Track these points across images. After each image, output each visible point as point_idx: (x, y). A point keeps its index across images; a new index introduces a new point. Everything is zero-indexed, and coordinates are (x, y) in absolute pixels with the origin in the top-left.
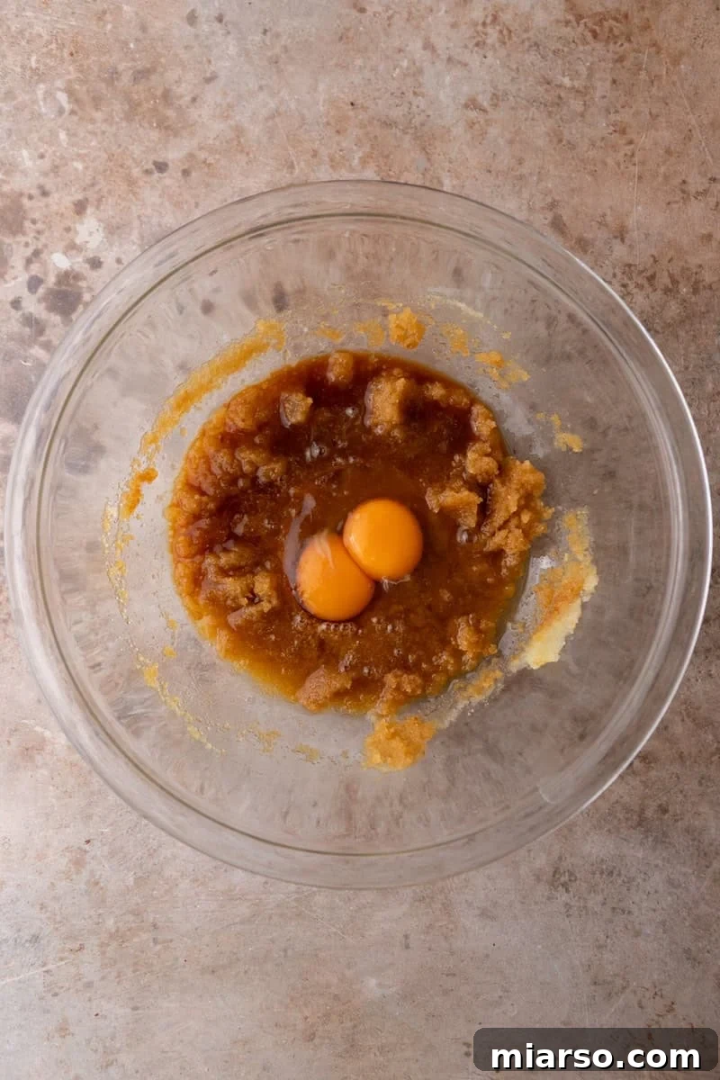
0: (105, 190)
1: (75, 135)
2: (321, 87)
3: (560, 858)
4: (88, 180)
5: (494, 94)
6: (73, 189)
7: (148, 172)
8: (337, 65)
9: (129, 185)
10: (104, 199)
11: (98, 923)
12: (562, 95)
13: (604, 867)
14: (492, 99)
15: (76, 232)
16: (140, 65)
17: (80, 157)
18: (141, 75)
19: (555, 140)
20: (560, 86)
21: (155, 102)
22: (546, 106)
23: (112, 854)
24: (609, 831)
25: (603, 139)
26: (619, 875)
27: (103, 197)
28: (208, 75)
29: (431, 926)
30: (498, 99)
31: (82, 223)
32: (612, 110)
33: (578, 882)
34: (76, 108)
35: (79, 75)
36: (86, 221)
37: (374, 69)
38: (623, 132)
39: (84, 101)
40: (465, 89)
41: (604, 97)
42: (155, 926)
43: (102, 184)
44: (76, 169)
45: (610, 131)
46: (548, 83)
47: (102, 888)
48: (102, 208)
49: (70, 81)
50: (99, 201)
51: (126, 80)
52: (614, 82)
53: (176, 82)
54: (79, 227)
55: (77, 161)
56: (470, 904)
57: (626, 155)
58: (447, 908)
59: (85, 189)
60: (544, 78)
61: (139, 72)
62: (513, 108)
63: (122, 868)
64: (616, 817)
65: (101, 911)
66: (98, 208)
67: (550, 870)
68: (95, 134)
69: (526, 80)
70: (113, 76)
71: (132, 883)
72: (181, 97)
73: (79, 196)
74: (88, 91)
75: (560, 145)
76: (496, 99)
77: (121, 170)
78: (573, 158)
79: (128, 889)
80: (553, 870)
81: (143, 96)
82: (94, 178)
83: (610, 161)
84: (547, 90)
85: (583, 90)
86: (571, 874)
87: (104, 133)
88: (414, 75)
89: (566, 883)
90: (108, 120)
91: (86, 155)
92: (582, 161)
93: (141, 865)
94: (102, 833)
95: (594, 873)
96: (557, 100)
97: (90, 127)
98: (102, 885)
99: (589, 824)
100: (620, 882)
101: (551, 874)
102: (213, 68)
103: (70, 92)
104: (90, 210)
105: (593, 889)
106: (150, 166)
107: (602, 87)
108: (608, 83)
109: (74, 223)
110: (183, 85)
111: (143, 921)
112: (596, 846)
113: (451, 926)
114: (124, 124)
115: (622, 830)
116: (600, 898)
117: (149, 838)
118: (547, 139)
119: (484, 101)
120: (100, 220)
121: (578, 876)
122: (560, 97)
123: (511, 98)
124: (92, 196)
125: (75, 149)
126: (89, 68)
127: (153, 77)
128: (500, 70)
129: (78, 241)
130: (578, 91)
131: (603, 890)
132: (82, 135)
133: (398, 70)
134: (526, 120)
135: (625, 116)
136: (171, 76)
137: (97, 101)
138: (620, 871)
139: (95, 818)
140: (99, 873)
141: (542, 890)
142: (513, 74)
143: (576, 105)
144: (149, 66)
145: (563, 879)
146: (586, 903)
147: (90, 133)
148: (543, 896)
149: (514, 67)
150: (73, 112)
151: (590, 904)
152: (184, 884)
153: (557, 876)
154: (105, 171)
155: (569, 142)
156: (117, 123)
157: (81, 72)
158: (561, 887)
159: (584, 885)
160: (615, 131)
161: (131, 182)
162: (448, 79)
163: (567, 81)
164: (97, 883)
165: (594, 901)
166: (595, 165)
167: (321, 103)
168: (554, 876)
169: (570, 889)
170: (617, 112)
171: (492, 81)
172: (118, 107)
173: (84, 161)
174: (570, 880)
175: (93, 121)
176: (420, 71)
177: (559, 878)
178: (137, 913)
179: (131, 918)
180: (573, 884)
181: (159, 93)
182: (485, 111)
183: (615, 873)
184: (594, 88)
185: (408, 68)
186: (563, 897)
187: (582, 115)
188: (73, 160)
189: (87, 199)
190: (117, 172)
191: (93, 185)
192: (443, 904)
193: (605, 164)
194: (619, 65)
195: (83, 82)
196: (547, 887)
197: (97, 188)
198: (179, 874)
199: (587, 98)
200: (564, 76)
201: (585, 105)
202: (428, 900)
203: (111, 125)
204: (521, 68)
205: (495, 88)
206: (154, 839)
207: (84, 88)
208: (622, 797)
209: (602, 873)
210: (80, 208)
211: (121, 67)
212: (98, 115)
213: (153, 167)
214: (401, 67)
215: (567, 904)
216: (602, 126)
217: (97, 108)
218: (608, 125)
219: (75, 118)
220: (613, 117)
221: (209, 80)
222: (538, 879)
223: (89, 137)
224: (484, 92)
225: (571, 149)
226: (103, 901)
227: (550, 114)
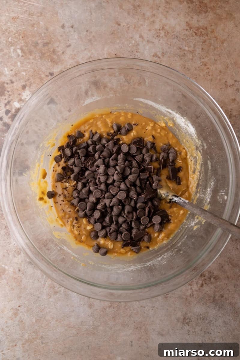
0: (32, 81)
1: (23, 63)
2: (106, 49)
3: (186, 313)
4: (27, 78)
5: (163, 52)
6: (22, 81)
7: (47, 76)
8: (111, 42)
9: (41, 80)
10: (32, 85)
11: (22, 336)
12: (185, 53)
13: (201, 317)
14: (162, 54)
15: (22, 95)
16: (45, 41)
17: (25, 71)
18: (46, 44)
19: (183, 67)
20: (184, 50)
21: (50, 53)
22: (180, 56)
23: (28, 311)
24: (203, 304)
25: (199, 67)
26: (207, 320)
27: (32, 84)
28: (68, 45)
29: (140, 338)
30: (164, 54)
31: (24, 93)
32: (202, 58)
33: (192, 322)
34: (24, 55)
35: (25, 44)
36: (26, 91)
37: (123, 44)
38: (205, 65)
39: (26, 53)
40: (153, 50)
41: (199, 54)
42: (42, 337)
43: (32, 80)
44: (23, 75)
45: (201, 65)
46: (181, 49)
47: (24, 323)
48: (31, 87)
49: (22, 46)
50: (30, 85)
51: (41, 45)
52: (202, 49)
53: (57, 47)
54: (23, 94)
55: (23, 72)
56: (154, 330)
57: (206, 73)
58: (146, 331)
59: (25, 81)
60: (179, 47)
61: (45, 43)
62: (169, 57)
63: (31, 316)
64: (205, 299)
65: (23, 332)
66: (30, 87)
67: (182, 318)
68: (30, 63)
69: (173, 48)
70: (36, 45)
71: (34, 321)
72: (58, 52)
73: (24, 84)
74: (28, 49)
75: (185, 69)
76: (163, 54)
77: (38, 75)
78: (189, 73)
79: (33, 324)
80: (183, 318)
81: (46, 51)
82: (29, 78)
83: (201, 75)
84: (180, 51)
85: (192, 52)
86: (190, 319)
87: (32, 63)
88: (136, 46)
89: (188, 322)
90: (34, 59)
91: (26, 70)
92: (192, 74)
93: (38, 315)
94: (25, 303)
95: (198, 319)
96: (183, 55)
97: (28, 61)
98: (24, 322)
99: (196, 301)
100: (207, 322)
101: (183, 319)
102: (69, 43)
103: (22, 50)
104: (27, 88)
105: (197, 324)
106: (48, 74)
107: (198, 51)
108: (201, 49)
109: (22, 92)
110: (60, 48)
111: (38, 336)
112: (198, 309)
113: (147, 338)
114: (39, 60)
115: (207, 304)
116: (200, 328)
117: (41, 305)
118: (180, 67)
119: (159, 54)
120: (30, 92)
121: (192, 320)
122: (184, 54)
123: (169, 54)
124: (28, 83)
125: (23, 68)
126: (28, 42)
127: (50, 45)
128: (165, 45)
129: (23, 98)
130: (190, 52)
131: (201, 325)
132: (25, 63)
133: (131, 44)
134: (173, 61)
135: (206, 60)
136: (56, 44)
137: (31, 53)
138: (207, 318)
139: (22, 298)
140: (23, 318)
141: (179, 325)
142: (169, 46)
143: (190, 56)
144: (48, 41)
145: (187, 321)
146: (195, 330)
147: (28, 63)
148: (180, 327)
149: (169, 43)
150: (22, 56)
151: (197, 330)
152: (53, 322)
153: (185, 320)
154: (33, 75)
155: (188, 68)
156: (37, 60)
157: (25, 43)
158: (186, 324)
159: (194, 323)
160: (203, 65)
161: (41, 79)
162: (147, 48)
163: (187, 48)
164: (22, 321)
165: (198, 329)
166: (196, 76)
167: (105, 54)
168: (184, 320)
169: (189, 325)
170: (203, 59)
171: (162, 48)
172: (38, 55)
173: (26, 72)
174: (189, 322)
175: (29, 59)
176: (138, 45)
177: (185, 321)
178: (36, 332)
179: (34, 334)
180: (191, 323)
181: (51, 50)
182: (159, 58)
183: (205, 319)
184: (196, 51)
185: (134, 44)
186: (187, 328)
187: (192, 59)
188: (22, 71)
189: (26, 85)
190: (37, 76)
191: (28, 80)
192: (144, 330)
193: (200, 75)
194: (204, 44)
195: (27, 46)
196: (181, 324)
197: (30, 81)
198: (51, 318)
199: (194, 54)
200: (186, 47)
201: (193, 56)
202: (139, 329)
203: (35, 60)
204: (172, 44)
205: (163, 50)
206: (43, 306)
207: (27, 48)
208: (207, 292)
209: (201, 319)
210: (24, 87)
211: (39, 42)
212: (31, 57)
213: (49, 74)
214: (132, 43)
215: (188, 330)
216: (198, 63)
217: (31, 55)
218: (200, 63)
219: (23, 58)
220: (202, 60)
221: (68, 46)
222: (178, 321)
223: (28, 64)
224: (159, 52)
225: (188, 70)
226: (24, 328)
227: (181, 59)
